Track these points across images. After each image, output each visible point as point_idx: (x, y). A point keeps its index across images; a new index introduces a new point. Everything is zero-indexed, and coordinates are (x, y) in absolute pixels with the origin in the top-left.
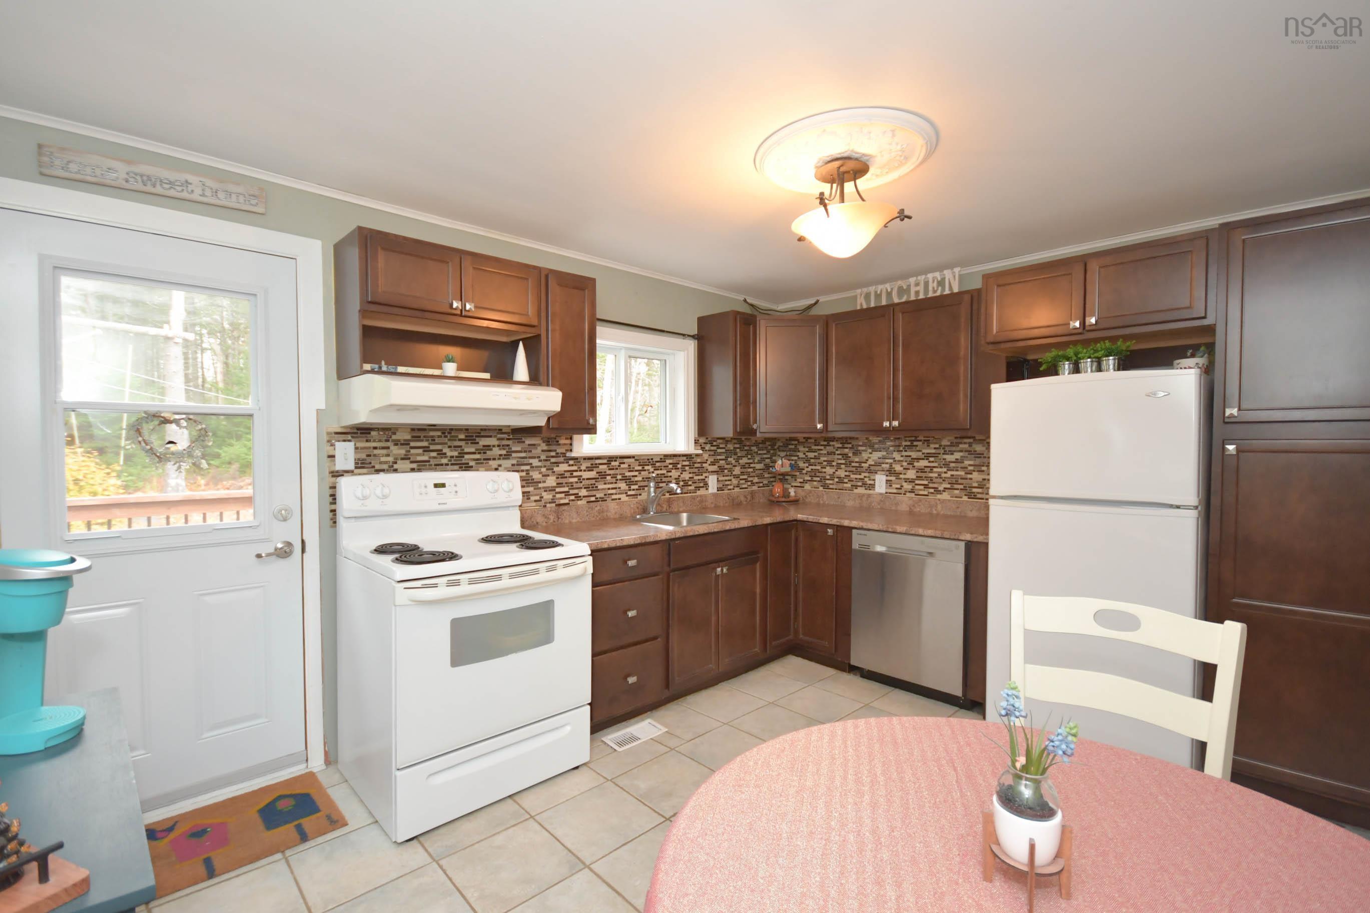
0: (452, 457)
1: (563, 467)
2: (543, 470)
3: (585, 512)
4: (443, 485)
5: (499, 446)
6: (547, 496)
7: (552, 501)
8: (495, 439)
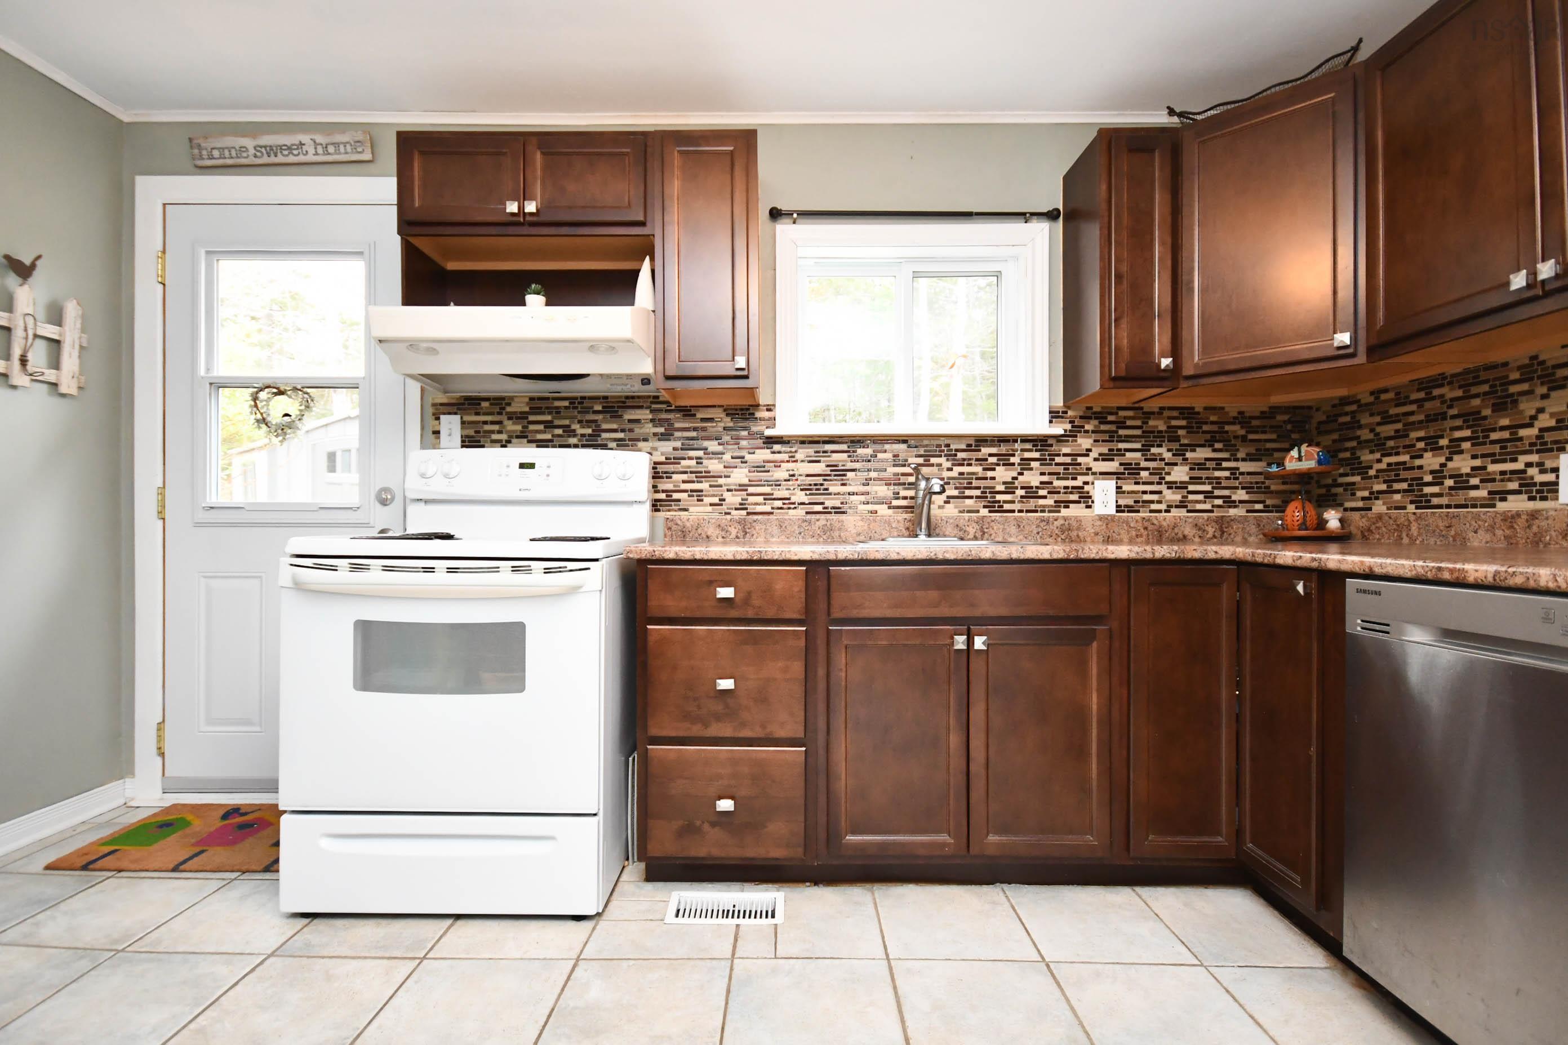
0: (583, 435)
1: (763, 453)
3: (796, 527)
4: (533, 466)
5: (652, 420)
6: (733, 499)
8: (648, 411)
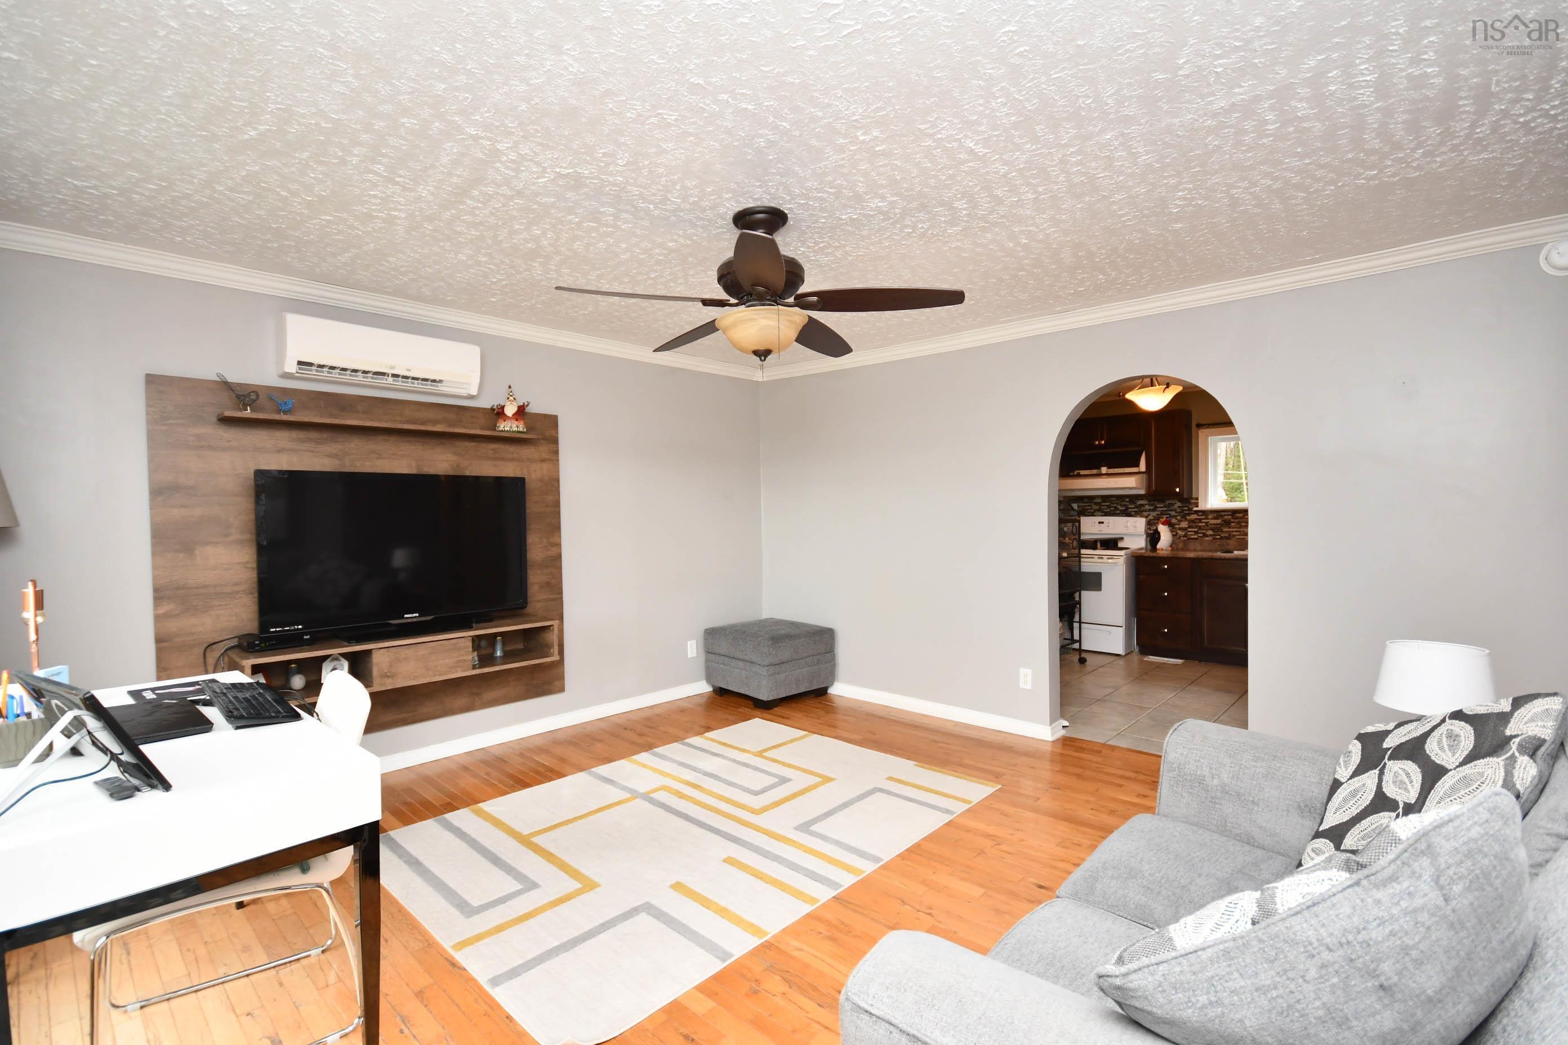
1: (1194, 517)
2: (1179, 518)
3: (1207, 545)
4: (1102, 523)
6: (1180, 533)
7: (1185, 536)
